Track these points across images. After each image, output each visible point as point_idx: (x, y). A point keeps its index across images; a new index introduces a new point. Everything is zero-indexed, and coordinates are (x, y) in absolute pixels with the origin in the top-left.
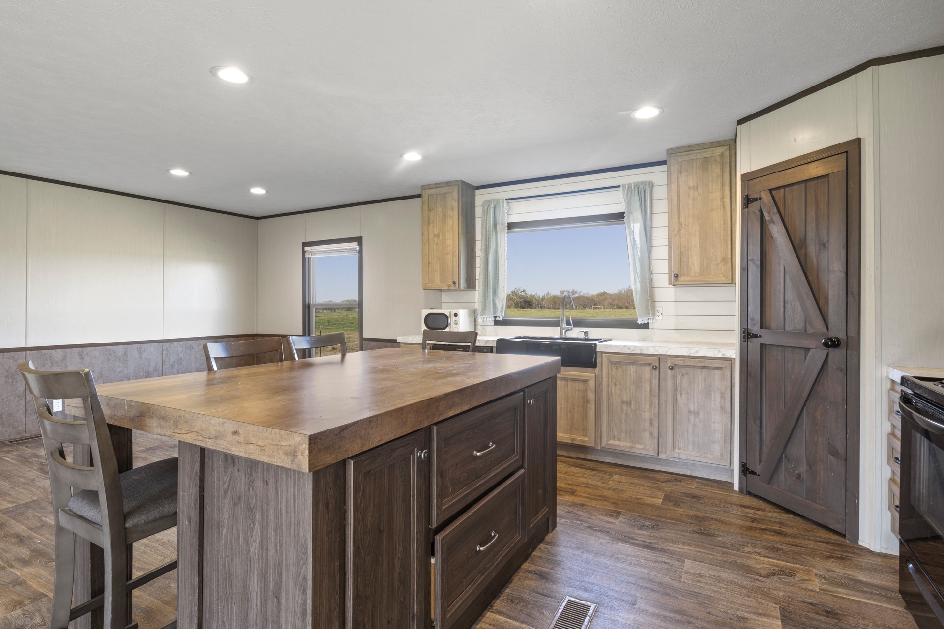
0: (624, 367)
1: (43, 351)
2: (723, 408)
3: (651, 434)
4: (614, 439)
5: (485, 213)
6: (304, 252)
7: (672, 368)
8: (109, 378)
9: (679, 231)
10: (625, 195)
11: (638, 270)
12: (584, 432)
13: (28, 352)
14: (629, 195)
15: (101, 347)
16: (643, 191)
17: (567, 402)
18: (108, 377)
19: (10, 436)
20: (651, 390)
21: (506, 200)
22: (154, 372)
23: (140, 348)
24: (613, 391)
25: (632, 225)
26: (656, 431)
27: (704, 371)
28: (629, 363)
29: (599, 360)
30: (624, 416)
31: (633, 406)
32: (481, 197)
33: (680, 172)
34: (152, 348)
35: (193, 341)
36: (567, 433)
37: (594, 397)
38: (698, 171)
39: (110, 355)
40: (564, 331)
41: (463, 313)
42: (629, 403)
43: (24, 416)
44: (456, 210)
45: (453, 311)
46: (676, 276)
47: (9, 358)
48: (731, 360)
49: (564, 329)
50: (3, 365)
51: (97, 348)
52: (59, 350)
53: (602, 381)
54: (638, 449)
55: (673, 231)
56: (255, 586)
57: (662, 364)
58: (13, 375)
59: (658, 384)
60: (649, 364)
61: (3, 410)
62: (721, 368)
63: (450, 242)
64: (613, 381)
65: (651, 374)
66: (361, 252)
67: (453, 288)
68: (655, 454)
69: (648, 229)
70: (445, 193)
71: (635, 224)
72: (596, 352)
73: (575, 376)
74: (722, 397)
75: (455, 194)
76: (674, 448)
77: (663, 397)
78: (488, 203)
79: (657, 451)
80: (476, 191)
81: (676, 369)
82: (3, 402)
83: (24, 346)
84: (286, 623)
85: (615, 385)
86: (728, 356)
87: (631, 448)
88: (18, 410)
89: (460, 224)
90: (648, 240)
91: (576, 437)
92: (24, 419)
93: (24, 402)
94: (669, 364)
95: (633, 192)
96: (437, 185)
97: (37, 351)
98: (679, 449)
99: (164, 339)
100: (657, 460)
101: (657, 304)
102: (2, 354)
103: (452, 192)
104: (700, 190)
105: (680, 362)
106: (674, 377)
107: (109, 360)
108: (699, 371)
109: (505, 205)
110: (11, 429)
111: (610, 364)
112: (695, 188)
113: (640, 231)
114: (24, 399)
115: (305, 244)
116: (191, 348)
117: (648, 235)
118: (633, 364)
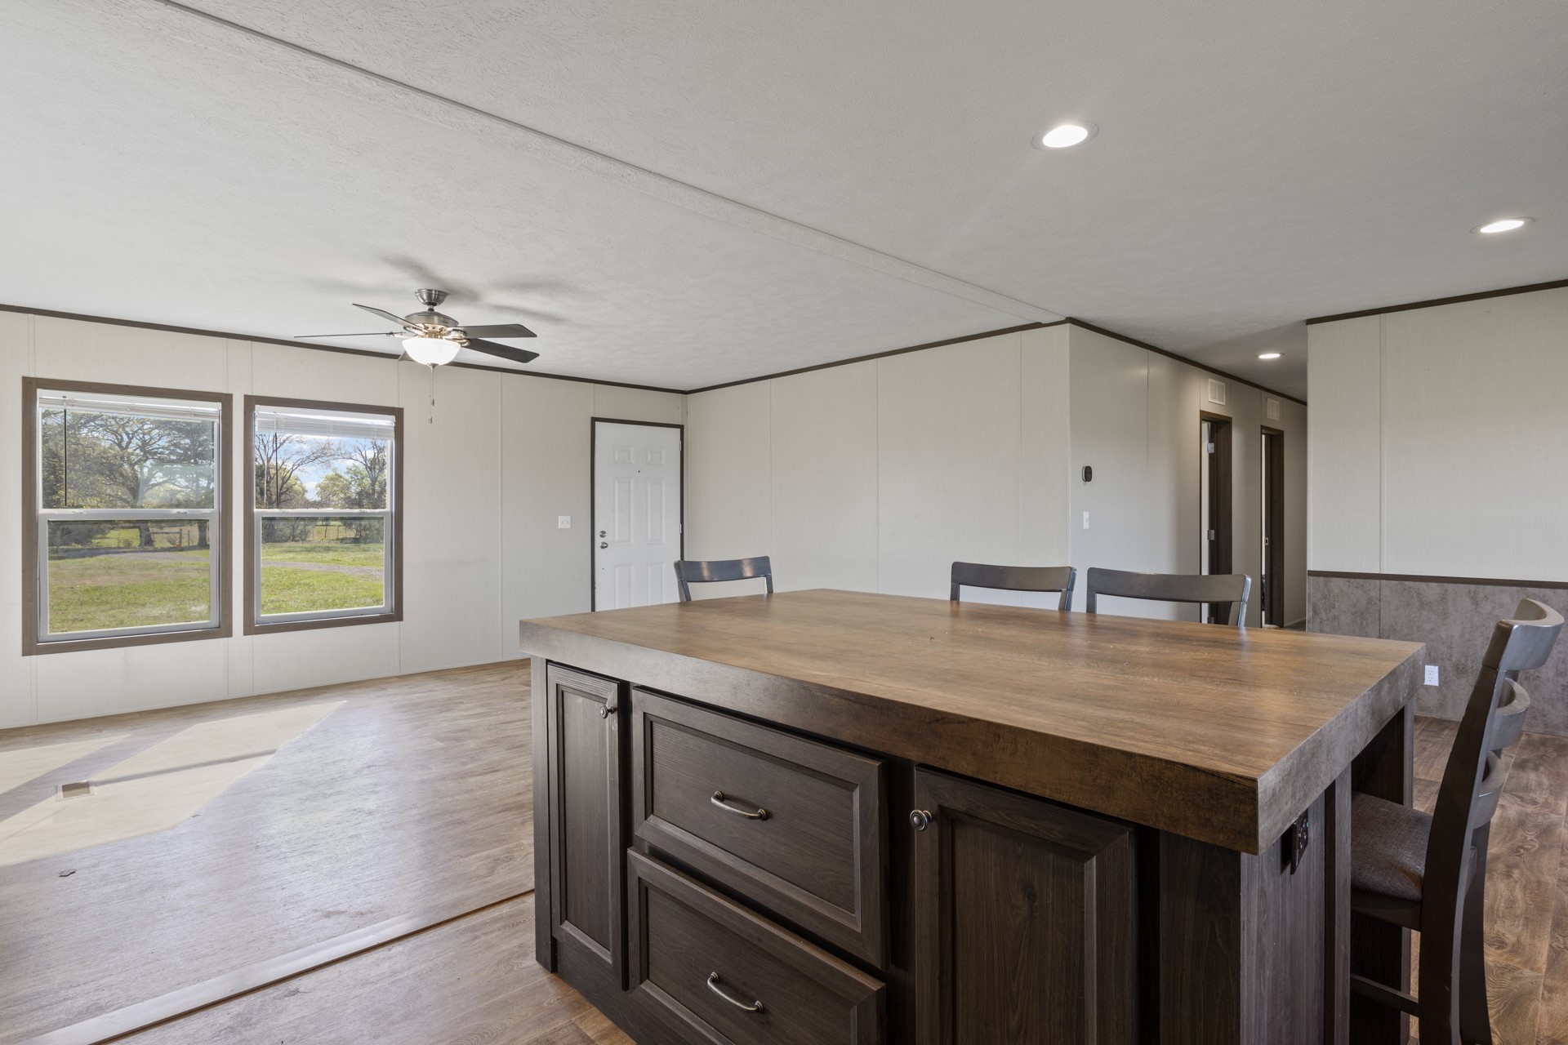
1: (1407, 583)
13: (1383, 582)
47: (1357, 587)
50: (1349, 597)
58: (1362, 613)
97: (1399, 582)
102: (1348, 579)
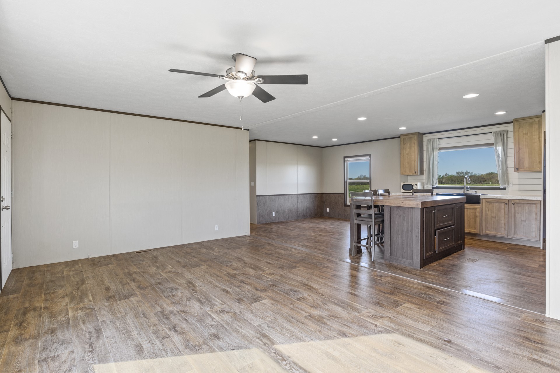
0: (493, 204)
2: (536, 219)
3: (505, 229)
4: (488, 231)
5: (428, 145)
6: (344, 160)
7: (514, 204)
9: (519, 151)
10: (494, 136)
11: (501, 166)
12: (475, 228)
14: (496, 136)
16: (503, 134)
17: (467, 217)
20: (505, 212)
21: (438, 139)
24: (488, 213)
25: (497, 147)
26: (507, 228)
27: (528, 205)
28: (495, 202)
29: (481, 201)
30: (492, 222)
31: (496, 218)
32: (426, 138)
33: (520, 128)
36: (467, 229)
37: (479, 215)
38: (528, 127)
40: (465, 191)
41: (419, 184)
42: (495, 217)
44: (416, 144)
45: (416, 183)
46: (517, 169)
48: (540, 201)
49: (465, 190)
53: (483, 209)
54: (499, 234)
55: (516, 151)
56: (405, 230)
57: (509, 203)
59: (507, 210)
60: (504, 203)
62: (536, 204)
63: (413, 156)
64: (488, 209)
65: (505, 206)
66: (370, 160)
67: (415, 174)
68: (507, 236)
69: (505, 150)
70: (411, 138)
71: (499, 147)
72: (480, 198)
73: (471, 207)
74: (536, 215)
75: (416, 138)
76: (515, 234)
77: (510, 215)
78: (429, 140)
79: (507, 235)
80: (424, 135)
81: (515, 204)
83: (266, 194)
84: (414, 235)
85: (489, 210)
86: (539, 199)
87: (496, 234)
89: (418, 149)
90: (505, 154)
91: (471, 230)
94: (513, 202)
95: (498, 135)
98: (517, 234)
100: (507, 239)
101: (510, 180)
103: (414, 137)
104: (529, 135)
105: (518, 202)
106: (515, 207)
108: (526, 205)
109: (438, 141)
111: (486, 203)
112: (526, 134)
113: (501, 151)
115: (345, 157)
117: (505, 152)
118: (497, 202)
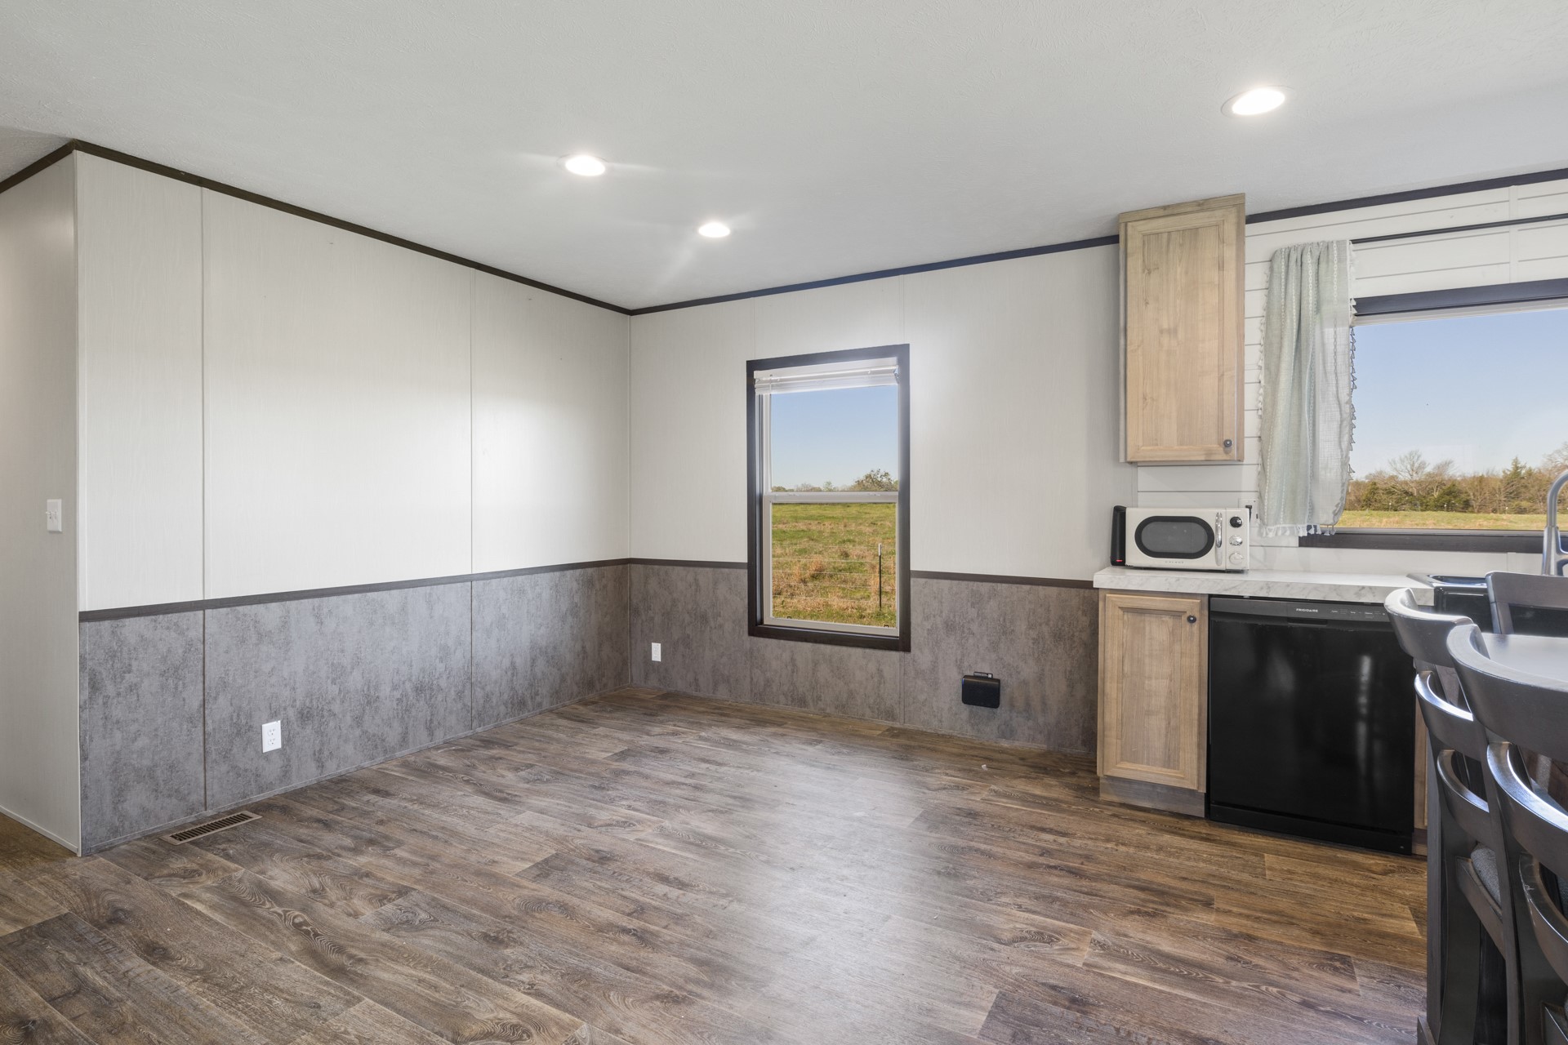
1: (241, 609)
8: (373, 665)
13: (208, 612)
15: (356, 596)
18: (371, 663)
19: (171, 819)
22: (456, 649)
23: (430, 594)
34: (451, 593)
35: (524, 577)
39: (375, 612)
43: (201, 768)
47: (168, 628)
50: (154, 647)
51: (350, 596)
52: (274, 604)
58: (177, 669)
61: (156, 758)
82: (156, 736)
88: (189, 754)
92: (203, 774)
93: (201, 734)
96: (1169, 210)
97: (229, 609)
99: (474, 573)
102: (153, 617)
107: (371, 624)
110: (174, 801)
114: (201, 725)
116: (522, 592)
